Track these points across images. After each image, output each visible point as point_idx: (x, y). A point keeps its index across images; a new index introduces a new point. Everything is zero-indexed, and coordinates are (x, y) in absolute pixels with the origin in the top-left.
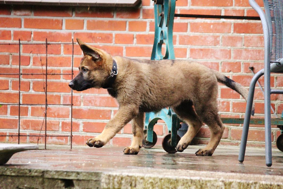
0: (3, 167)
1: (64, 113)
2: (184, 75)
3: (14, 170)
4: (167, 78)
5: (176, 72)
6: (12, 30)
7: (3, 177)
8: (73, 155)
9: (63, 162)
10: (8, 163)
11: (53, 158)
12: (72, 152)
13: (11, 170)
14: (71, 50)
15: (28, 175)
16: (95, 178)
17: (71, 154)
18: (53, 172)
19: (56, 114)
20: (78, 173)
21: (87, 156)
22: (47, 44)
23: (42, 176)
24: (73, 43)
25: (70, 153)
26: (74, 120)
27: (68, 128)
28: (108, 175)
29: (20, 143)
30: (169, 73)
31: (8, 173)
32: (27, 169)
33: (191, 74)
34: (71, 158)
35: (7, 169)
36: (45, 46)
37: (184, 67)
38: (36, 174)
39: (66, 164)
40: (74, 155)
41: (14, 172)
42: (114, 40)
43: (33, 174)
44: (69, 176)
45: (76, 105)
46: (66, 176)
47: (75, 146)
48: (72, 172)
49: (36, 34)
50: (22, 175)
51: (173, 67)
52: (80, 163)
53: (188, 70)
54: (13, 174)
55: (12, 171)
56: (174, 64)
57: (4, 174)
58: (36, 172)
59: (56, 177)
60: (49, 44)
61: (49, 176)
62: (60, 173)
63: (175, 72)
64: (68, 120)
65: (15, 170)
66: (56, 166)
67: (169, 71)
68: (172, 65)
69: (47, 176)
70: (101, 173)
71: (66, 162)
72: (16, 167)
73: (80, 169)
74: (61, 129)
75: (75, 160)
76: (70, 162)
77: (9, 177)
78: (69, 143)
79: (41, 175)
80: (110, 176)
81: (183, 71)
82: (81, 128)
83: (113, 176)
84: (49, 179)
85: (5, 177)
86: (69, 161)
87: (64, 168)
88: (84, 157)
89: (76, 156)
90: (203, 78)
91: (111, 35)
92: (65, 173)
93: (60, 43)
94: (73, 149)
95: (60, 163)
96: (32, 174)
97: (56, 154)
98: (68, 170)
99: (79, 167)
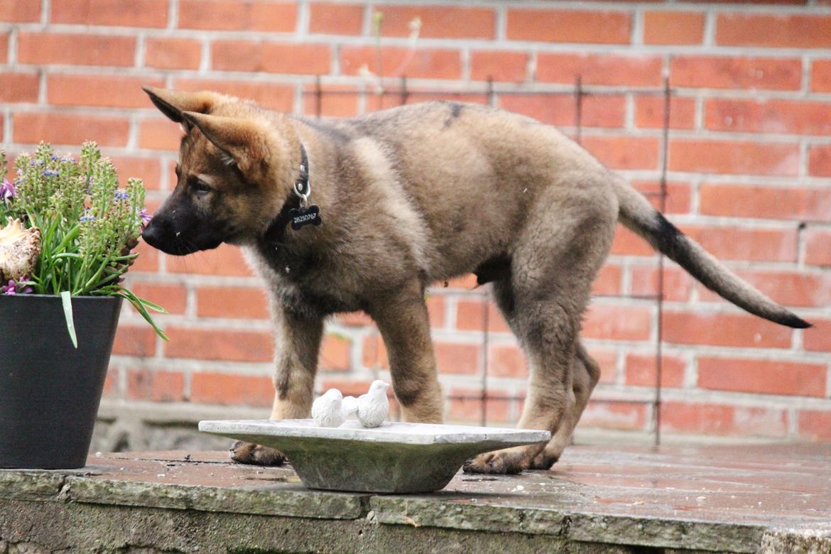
0: (435, 500)
1: (633, 325)
2: (493, 165)
3: (468, 511)
4: (432, 177)
5: (462, 152)
6: (467, 47)
7: (433, 533)
8: (663, 465)
9: (630, 489)
10: (450, 487)
11: (598, 474)
12: (659, 457)
13: (461, 513)
14: (660, 112)
15: (515, 529)
16: (738, 548)
17: (658, 464)
18: (596, 520)
19: (607, 328)
20: (682, 528)
21: (710, 471)
22: (580, 95)
23: (563, 534)
24: (668, 92)
25: (653, 460)
26: (668, 351)
27: (648, 375)
28: (784, 535)
29: (488, 423)
30: (436, 156)
31: (451, 522)
32: (511, 510)
33: (521, 162)
34: (657, 476)
35: (448, 507)
36: (573, 99)
37: (494, 136)
38: (542, 526)
39: (641, 496)
40: (669, 466)
41: (470, 518)
42: (806, 80)
43: (533, 526)
44: (652, 536)
45: (674, 299)
46: (640, 537)
47: (669, 435)
48: (663, 523)
49: (545, 60)
50: (494, 527)
51: (451, 134)
52: (689, 495)
53: (510, 145)
54: (466, 525)
55: (462, 516)
56: (456, 123)
57: (438, 523)
58: (540, 520)
59: (608, 538)
60: (586, 94)
61: (585, 533)
62: (620, 526)
63: (458, 150)
64: (647, 349)
65: (474, 512)
66: (608, 502)
67: (438, 150)
68: (448, 124)
69: (577, 533)
70: (761, 529)
71: (642, 489)
72: (475, 501)
73: (689, 513)
74: (622, 379)
75: (671, 483)
76: (655, 491)
77: (452, 533)
78: (649, 425)
79: (558, 529)
80: (790, 539)
81: (486, 147)
82: (691, 375)
83: (802, 539)
84: (583, 543)
85: (441, 533)
86: (650, 484)
87: (634, 509)
88: (700, 474)
89: (676, 470)
90: (563, 184)
91: (797, 63)
92: (640, 526)
93: (623, 89)
94: (662, 447)
95: (622, 493)
96: (528, 525)
97: (607, 461)
98: (649, 517)
99: (687, 508)
